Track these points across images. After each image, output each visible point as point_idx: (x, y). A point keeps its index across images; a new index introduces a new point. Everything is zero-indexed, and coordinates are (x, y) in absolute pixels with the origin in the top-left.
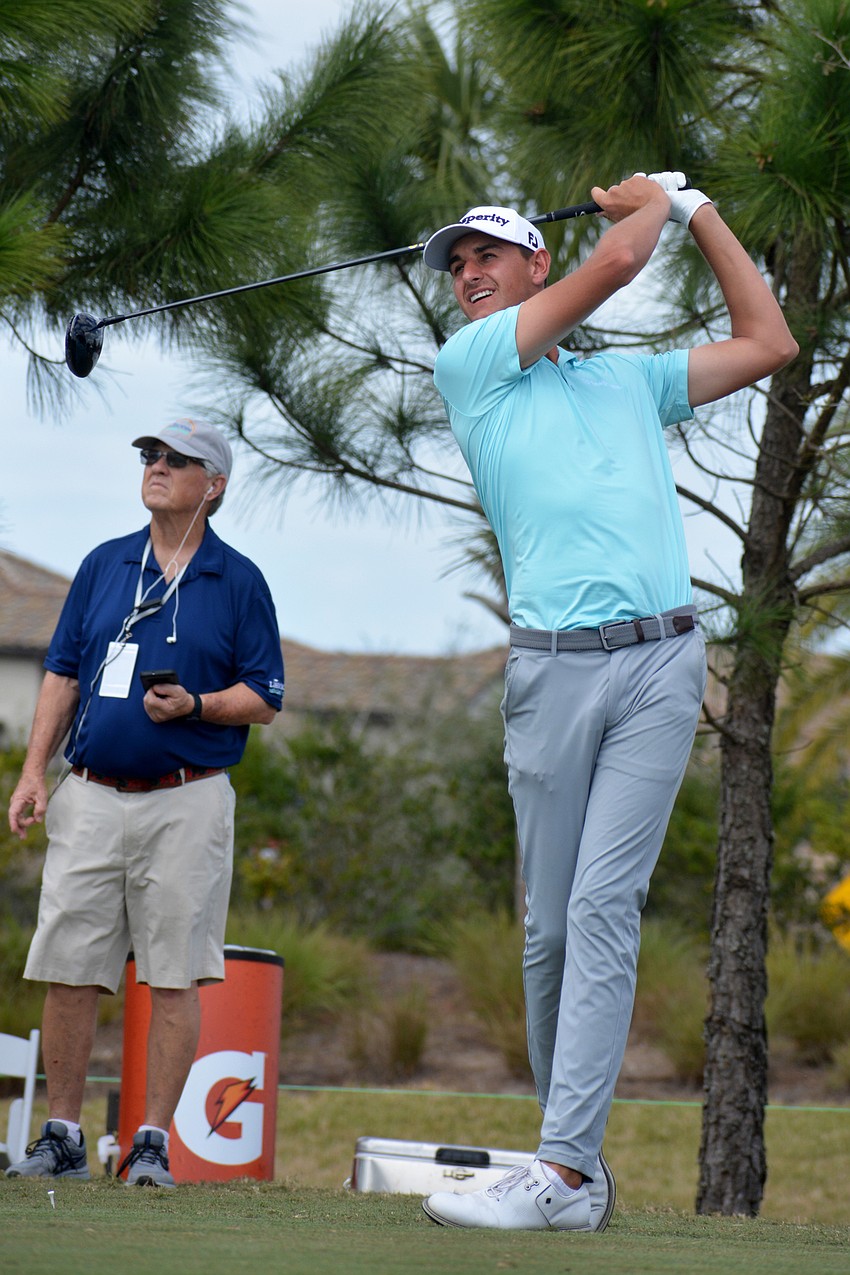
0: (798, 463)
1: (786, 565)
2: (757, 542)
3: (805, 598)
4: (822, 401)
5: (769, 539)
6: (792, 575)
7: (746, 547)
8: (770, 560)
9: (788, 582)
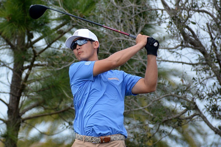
0: (21, 87)
1: (18, 113)
2: (11, 107)
3: (23, 121)
4: (26, 71)
5: (14, 106)
6: (20, 115)
7: (9, 108)
8: (14, 111)
9: (19, 117)
